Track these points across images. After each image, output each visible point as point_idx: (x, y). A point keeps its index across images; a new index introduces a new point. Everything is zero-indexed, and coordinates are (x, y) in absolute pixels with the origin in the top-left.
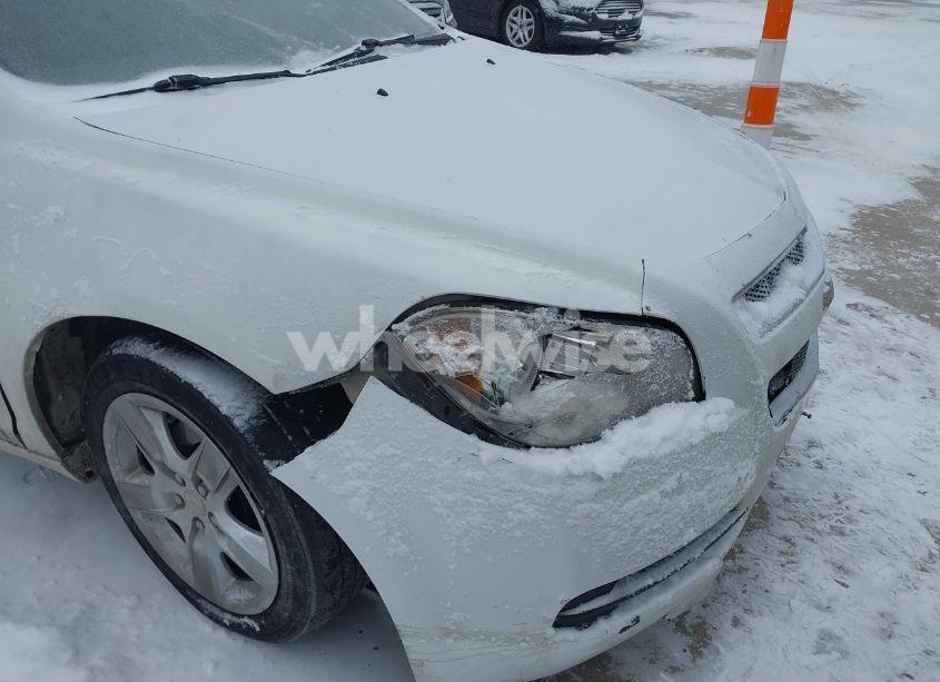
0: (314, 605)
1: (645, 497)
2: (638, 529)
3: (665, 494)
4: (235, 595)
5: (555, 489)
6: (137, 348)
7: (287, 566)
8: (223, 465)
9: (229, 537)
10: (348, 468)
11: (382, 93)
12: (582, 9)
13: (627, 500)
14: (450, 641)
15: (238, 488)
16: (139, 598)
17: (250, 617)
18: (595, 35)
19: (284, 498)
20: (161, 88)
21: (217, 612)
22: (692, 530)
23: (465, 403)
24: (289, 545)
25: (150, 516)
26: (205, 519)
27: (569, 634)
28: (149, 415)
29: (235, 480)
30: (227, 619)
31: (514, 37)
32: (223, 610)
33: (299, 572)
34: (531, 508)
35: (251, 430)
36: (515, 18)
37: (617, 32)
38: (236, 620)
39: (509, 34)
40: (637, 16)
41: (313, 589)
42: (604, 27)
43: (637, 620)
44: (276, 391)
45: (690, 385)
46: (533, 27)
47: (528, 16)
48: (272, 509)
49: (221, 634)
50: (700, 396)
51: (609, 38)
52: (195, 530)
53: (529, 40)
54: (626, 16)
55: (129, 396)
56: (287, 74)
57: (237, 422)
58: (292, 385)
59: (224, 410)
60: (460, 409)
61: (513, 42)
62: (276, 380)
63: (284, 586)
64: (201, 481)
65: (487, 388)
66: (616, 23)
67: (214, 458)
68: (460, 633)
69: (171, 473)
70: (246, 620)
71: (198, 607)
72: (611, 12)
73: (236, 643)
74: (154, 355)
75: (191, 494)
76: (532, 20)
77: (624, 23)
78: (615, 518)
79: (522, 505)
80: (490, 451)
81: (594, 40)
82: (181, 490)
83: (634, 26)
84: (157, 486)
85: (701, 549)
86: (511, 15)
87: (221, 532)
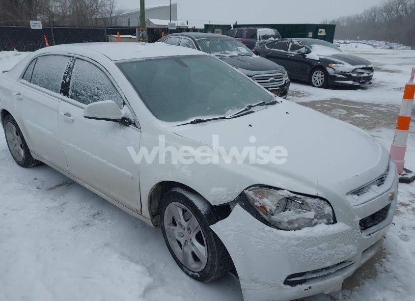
0: (216, 269)
1: (313, 248)
2: (311, 257)
3: (319, 249)
4: (193, 265)
5: (285, 241)
6: (179, 190)
7: (210, 255)
8: (197, 224)
9: (195, 246)
10: (229, 228)
11: (250, 125)
12: (345, 72)
13: (307, 248)
14: (253, 283)
15: (200, 232)
16: (166, 264)
17: (198, 272)
18: (351, 82)
19: (212, 235)
20: (192, 123)
21: (187, 270)
22: (329, 262)
23: (261, 213)
24: (212, 249)
25: (173, 238)
26: (189, 241)
27: (288, 287)
28: (179, 209)
29: (200, 229)
30: (190, 273)
31: (315, 82)
32: (190, 270)
33: (213, 257)
34: (278, 246)
35: (206, 215)
36: (316, 75)
37: (361, 81)
38: (193, 273)
39: (313, 81)
40: (370, 75)
41: (216, 263)
42: (354, 79)
43: (310, 288)
44: (213, 205)
45: (331, 218)
46: (323, 79)
47: (322, 74)
48: (208, 238)
49: (188, 278)
50: (335, 222)
51: (357, 84)
52: (185, 244)
53: (321, 84)
54: (365, 75)
55: (175, 203)
56: (224, 118)
57: (202, 212)
58: (217, 203)
59: (199, 208)
60: (260, 215)
61: (315, 84)
62: (213, 202)
63: (209, 261)
64: (190, 229)
65: (268, 210)
66: (361, 78)
67: (195, 222)
68: (256, 281)
69: (181, 226)
70: (196, 273)
71: (182, 269)
72: (358, 73)
73: (192, 281)
74: (183, 192)
75: (186, 232)
76: (323, 76)
77: (364, 78)
78: (303, 253)
79: (275, 244)
80: (267, 228)
81: (350, 84)
82: (183, 231)
83: (369, 78)
84: (177, 230)
85: (334, 271)
86: (314, 74)
87: (193, 244)
